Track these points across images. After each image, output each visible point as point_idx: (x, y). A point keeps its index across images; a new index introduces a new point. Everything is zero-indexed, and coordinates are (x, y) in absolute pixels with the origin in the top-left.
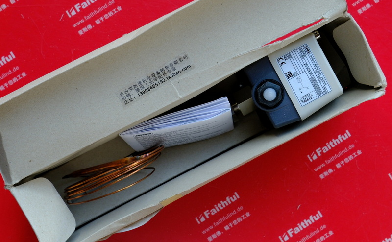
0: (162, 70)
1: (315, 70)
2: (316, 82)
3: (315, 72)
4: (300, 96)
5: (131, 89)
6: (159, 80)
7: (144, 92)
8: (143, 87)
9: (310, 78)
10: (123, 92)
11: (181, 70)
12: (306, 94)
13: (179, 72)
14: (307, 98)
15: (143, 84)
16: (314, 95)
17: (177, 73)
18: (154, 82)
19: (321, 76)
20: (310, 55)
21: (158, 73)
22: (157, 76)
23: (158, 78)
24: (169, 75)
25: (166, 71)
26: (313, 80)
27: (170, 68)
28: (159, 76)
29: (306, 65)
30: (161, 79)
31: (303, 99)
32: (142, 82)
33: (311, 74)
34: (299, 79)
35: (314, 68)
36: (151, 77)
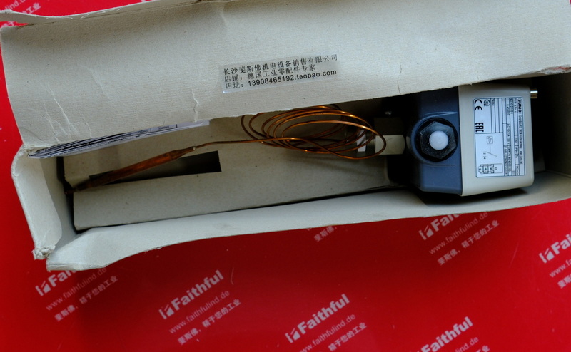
0: (296, 62)
1: (516, 137)
2: (511, 154)
3: (516, 141)
4: (480, 161)
5: (242, 70)
6: (285, 75)
7: (259, 82)
8: (259, 75)
9: (506, 145)
10: (230, 69)
11: (321, 74)
12: (489, 163)
13: (318, 75)
14: (486, 170)
15: (262, 70)
16: (500, 170)
17: (314, 75)
18: (278, 75)
19: (520, 150)
20: (520, 114)
21: (288, 64)
22: (285, 67)
23: (285, 71)
24: (302, 72)
25: (300, 66)
26: (507, 150)
27: (308, 65)
28: (287, 70)
29: (508, 125)
30: (288, 74)
31: (482, 168)
32: (261, 67)
33: (509, 140)
34: (490, 138)
35: (516, 133)
36: (277, 66)
